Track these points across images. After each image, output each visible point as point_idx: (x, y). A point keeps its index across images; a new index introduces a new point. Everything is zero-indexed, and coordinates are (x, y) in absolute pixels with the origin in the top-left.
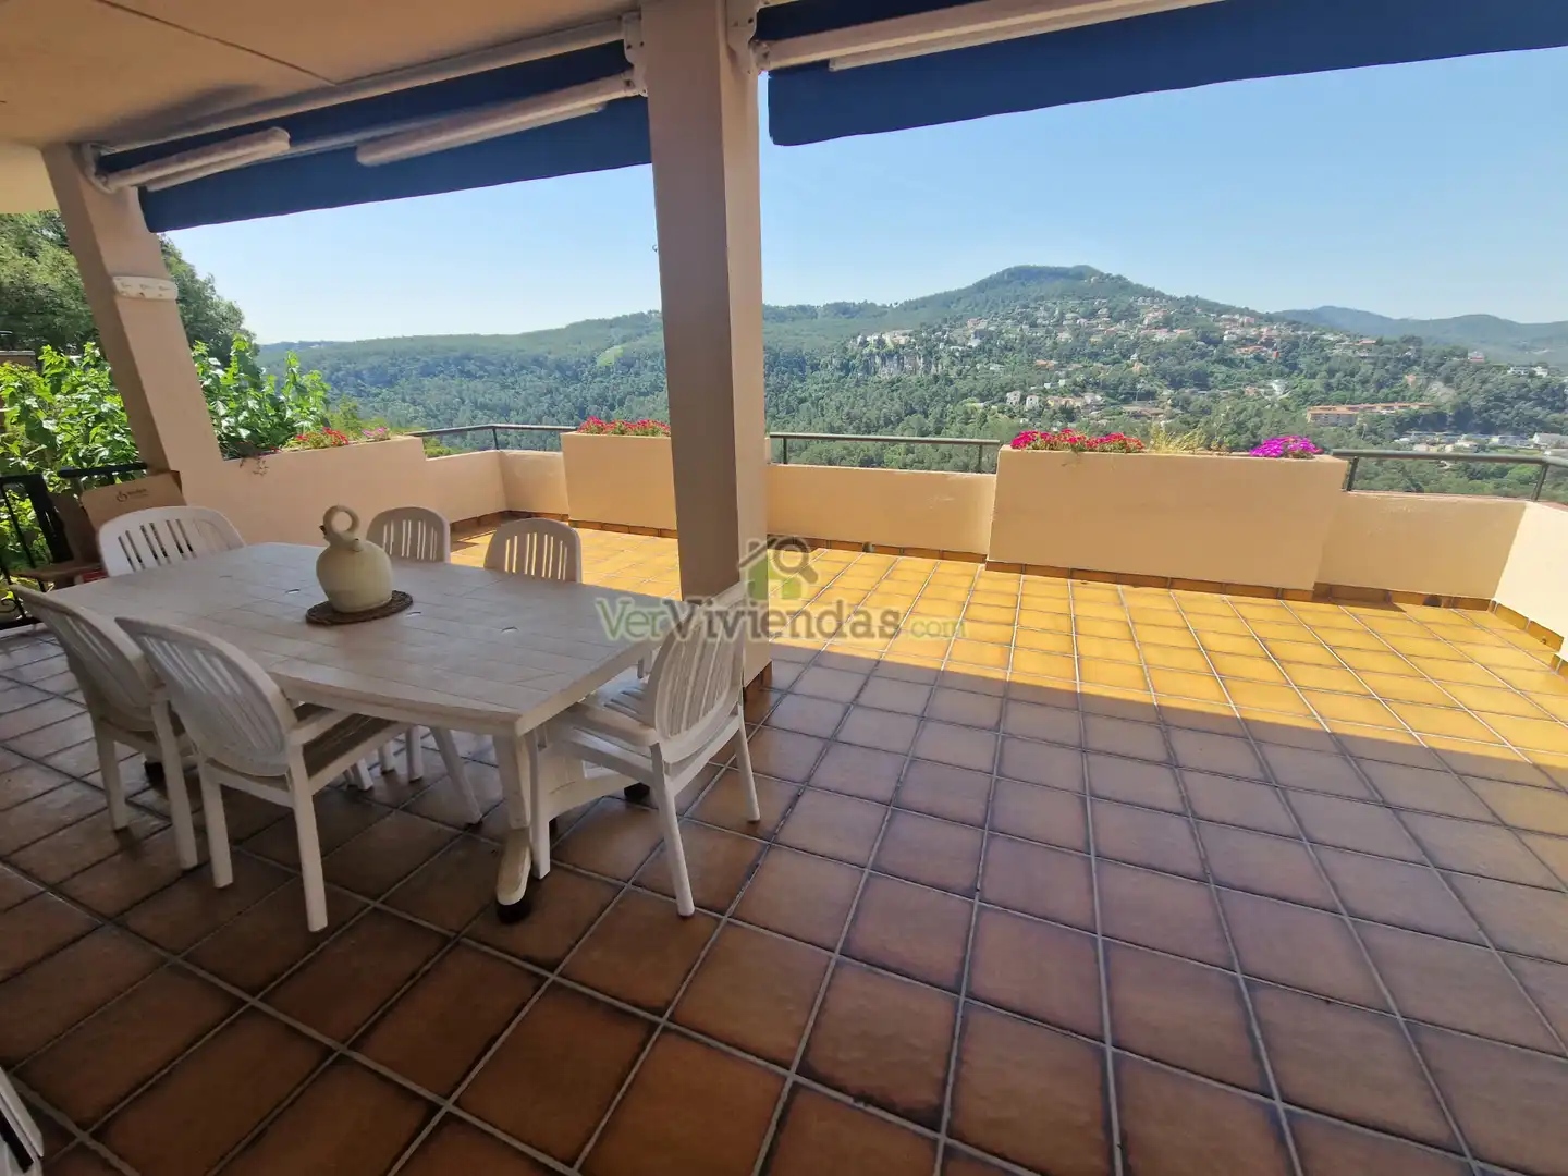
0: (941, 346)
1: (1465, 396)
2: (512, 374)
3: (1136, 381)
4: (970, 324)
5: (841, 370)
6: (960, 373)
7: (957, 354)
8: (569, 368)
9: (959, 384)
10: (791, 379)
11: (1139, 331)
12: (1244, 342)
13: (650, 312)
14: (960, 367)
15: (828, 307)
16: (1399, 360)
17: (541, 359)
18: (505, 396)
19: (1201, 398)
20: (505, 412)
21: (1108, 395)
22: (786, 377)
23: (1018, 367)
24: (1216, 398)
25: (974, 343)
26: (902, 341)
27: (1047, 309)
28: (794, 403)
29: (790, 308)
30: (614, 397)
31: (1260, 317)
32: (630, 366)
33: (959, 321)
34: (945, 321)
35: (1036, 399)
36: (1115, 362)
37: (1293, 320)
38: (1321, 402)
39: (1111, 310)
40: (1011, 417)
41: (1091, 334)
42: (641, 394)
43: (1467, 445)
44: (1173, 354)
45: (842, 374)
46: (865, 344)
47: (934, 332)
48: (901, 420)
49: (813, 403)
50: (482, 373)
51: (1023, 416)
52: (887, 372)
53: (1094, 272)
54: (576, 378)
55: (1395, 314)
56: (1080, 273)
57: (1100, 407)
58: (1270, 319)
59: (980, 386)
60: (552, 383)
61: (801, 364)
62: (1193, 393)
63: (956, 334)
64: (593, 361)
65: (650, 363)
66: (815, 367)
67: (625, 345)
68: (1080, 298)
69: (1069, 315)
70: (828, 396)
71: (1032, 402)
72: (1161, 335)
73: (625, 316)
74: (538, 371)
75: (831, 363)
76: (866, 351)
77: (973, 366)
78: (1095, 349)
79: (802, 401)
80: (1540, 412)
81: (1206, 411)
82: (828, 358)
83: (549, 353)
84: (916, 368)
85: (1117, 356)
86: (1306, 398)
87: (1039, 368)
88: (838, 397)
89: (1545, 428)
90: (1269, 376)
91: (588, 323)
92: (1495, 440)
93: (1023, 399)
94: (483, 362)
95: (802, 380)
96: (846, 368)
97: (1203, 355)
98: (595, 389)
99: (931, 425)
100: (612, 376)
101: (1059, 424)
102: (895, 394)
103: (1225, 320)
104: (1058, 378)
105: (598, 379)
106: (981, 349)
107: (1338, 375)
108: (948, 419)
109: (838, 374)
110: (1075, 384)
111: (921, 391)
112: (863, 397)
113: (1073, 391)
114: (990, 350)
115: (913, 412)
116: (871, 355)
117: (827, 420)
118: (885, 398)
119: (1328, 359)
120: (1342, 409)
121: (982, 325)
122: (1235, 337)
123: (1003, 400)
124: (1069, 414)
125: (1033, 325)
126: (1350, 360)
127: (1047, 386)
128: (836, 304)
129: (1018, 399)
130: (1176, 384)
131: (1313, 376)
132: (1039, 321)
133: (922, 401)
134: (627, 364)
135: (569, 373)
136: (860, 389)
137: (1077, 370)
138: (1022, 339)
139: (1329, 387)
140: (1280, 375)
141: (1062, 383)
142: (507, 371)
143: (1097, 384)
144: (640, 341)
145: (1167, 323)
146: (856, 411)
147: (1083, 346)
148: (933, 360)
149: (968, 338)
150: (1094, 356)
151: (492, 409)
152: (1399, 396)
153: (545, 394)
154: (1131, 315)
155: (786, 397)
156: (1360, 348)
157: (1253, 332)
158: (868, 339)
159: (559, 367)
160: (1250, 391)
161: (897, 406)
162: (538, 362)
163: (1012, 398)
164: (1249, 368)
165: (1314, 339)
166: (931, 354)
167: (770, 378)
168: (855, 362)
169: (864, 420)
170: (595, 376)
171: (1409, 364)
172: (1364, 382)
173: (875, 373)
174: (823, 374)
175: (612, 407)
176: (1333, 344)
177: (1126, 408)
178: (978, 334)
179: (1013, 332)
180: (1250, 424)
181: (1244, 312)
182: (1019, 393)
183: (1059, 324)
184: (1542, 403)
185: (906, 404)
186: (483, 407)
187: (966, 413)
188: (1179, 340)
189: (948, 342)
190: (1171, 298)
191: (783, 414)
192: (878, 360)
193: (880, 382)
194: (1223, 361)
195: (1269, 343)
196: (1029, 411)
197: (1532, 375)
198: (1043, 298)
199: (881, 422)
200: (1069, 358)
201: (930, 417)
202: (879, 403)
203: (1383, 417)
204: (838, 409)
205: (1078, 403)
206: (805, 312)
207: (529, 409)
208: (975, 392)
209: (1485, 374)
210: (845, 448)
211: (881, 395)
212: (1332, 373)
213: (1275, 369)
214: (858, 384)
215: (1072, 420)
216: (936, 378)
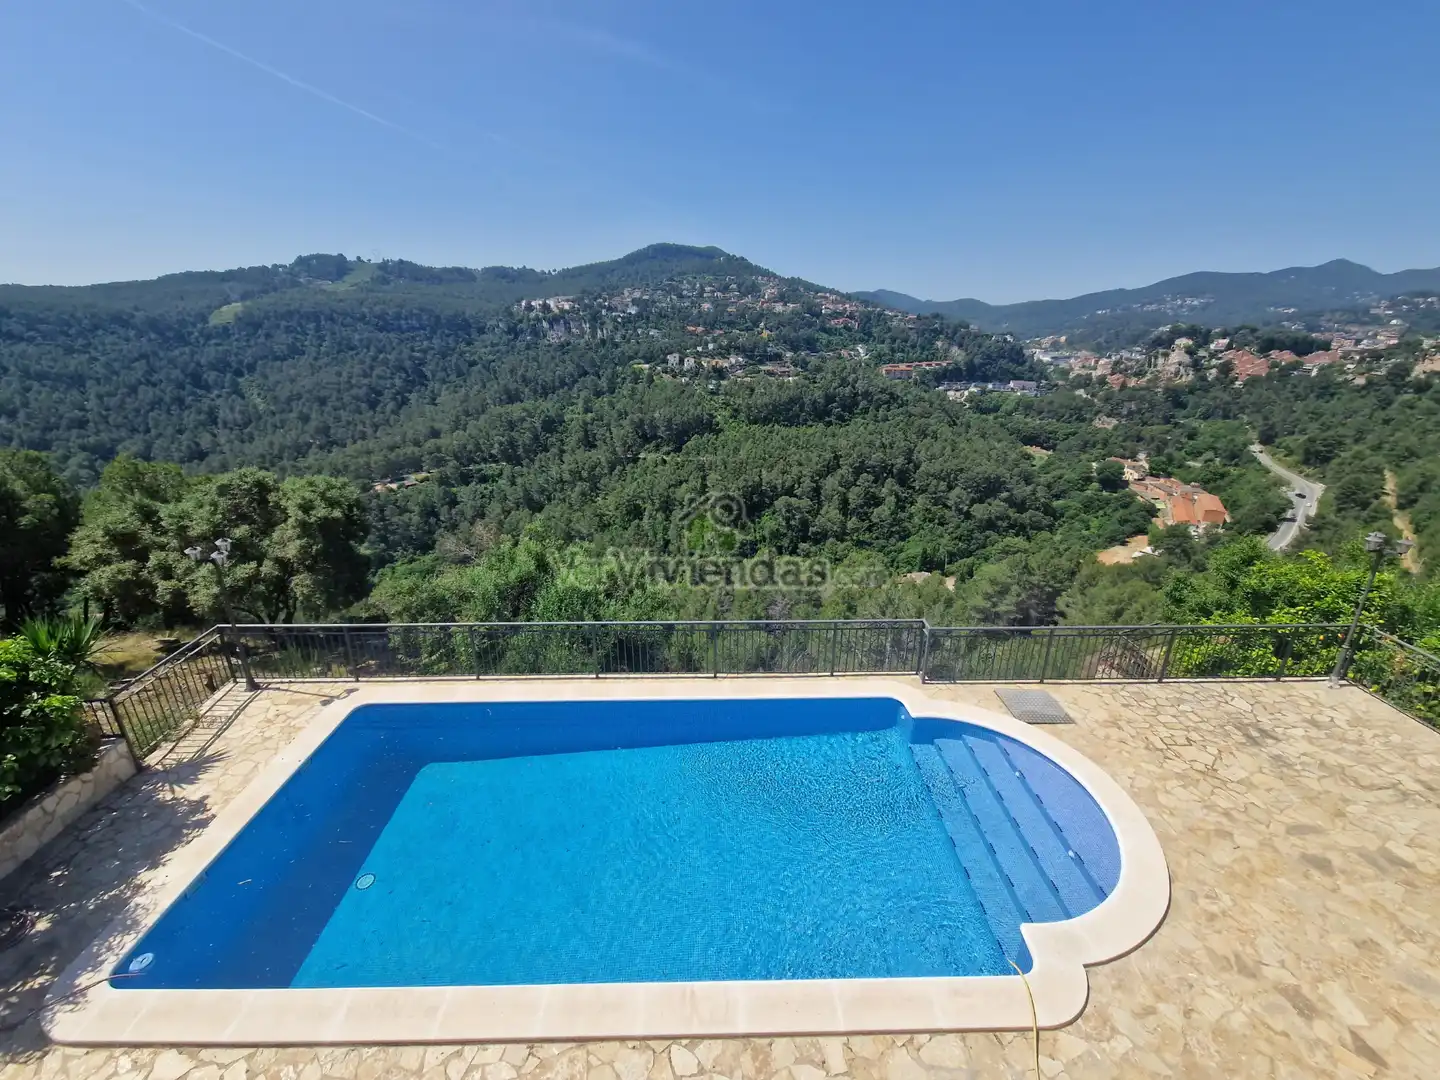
0: (604, 312)
1: (971, 356)
2: (80, 334)
3: (766, 345)
4: (626, 293)
5: (509, 332)
6: (624, 337)
7: (619, 320)
8: (170, 328)
9: (625, 347)
10: (457, 342)
11: (763, 303)
12: (836, 315)
13: (275, 266)
14: (624, 332)
15: (487, 271)
16: (932, 330)
17: (125, 317)
18: (74, 363)
19: (813, 360)
20: (78, 381)
21: (747, 356)
22: (451, 340)
23: (673, 333)
24: (824, 360)
25: (633, 310)
26: (567, 307)
27: (689, 283)
28: (464, 368)
29: (445, 270)
30: (240, 362)
31: (842, 295)
32: (258, 326)
33: (614, 290)
34: (604, 290)
35: (693, 360)
36: (748, 329)
37: (864, 299)
38: (890, 361)
39: (739, 286)
40: (674, 377)
41: (727, 306)
42: (276, 358)
43: (975, 390)
44: (789, 324)
45: (511, 337)
46: (530, 308)
47: (595, 299)
48: (576, 381)
49: (484, 367)
50: (31, 333)
51: (684, 376)
52: (556, 336)
53: (722, 253)
54: (182, 339)
55: (922, 296)
56: (710, 254)
57: (742, 367)
58: (848, 297)
59: (644, 348)
60: (145, 345)
61: (466, 326)
62: (807, 355)
63: (616, 301)
64: (204, 319)
65: (283, 323)
66: (481, 331)
67: (248, 303)
68: (714, 274)
69: (708, 289)
70: (499, 359)
71: (689, 363)
72: (779, 308)
73: (241, 270)
74: (122, 331)
75: (498, 326)
76: (533, 315)
77: (635, 330)
78: (732, 318)
79: (472, 364)
80: (1012, 366)
81: (819, 369)
82: (494, 322)
83: (136, 309)
84: (583, 333)
85: (749, 324)
86: (879, 359)
87: (692, 333)
88: (511, 360)
89: (1017, 378)
90: (855, 342)
91: (189, 276)
92: (990, 386)
93: (681, 361)
94: (32, 323)
95: (469, 344)
96: (514, 331)
97: (810, 325)
98: (210, 353)
99: (605, 385)
100: (233, 338)
101: (714, 382)
102: (566, 357)
103: (821, 297)
104: (707, 344)
105: (213, 341)
106: (639, 315)
107: (898, 341)
108: (619, 380)
109: (505, 338)
110: (721, 347)
111: (591, 354)
112: (535, 359)
113: (720, 354)
114: (648, 318)
115: (586, 373)
116: (538, 319)
117: (502, 382)
118: (557, 360)
119: (889, 330)
120: (903, 366)
121: (637, 294)
122: (829, 312)
123: (665, 361)
124: (720, 373)
125: (681, 296)
126: (903, 331)
127: (700, 349)
128: (494, 269)
129: (677, 359)
130: (795, 349)
131: (883, 342)
132: (685, 292)
133: (593, 364)
134: (251, 324)
135: (170, 334)
136: (530, 352)
137: (721, 335)
138: (673, 308)
139: (893, 351)
140: (862, 341)
141: (711, 346)
142: (72, 331)
143: (738, 348)
144: (267, 300)
145: (782, 298)
146: (529, 375)
147: (722, 314)
148: (598, 325)
149: (627, 306)
150: (731, 324)
151: (58, 378)
152: (933, 357)
153: (137, 360)
154: (754, 290)
155: (454, 361)
156: (908, 321)
157: (840, 308)
158: (533, 303)
159: (153, 325)
160: (844, 353)
161: (571, 368)
162: (122, 321)
163: (673, 359)
164: (841, 335)
165: (880, 315)
166: (595, 320)
167: (434, 341)
168: (523, 326)
169: (540, 382)
170: (209, 337)
171: (937, 333)
172: (913, 347)
173: (545, 336)
174: (488, 337)
175: (238, 373)
176: (892, 317)
177: (762, 368)
178: (635, 302)
179: (665, 302)
180: (850, 380)
181: (832, 292)
182: (677, 355)
183: (701, 295)
184: (1012, 360)
185: (578, 365)
186: (41, 377)
187: (634, 372)
188: (792, 312)
189: (610, 309)
190: (782, 279)
191: (453, 377)
192: (545, 324)
193: (550, 345)
194: (824, 330)
195: (851, 317)
196: (688, 371)
197: (1005, 340)
198: (685, 274)
199: (557, 384)
200: (713, 327)
201: (603, 379)
202: (553, 365)
203: (928, 372)
204: (512, 371)
205: (726, 365)
206: (462, 275)
207: (115, 378)
208: (640, 355)
209: (979, 340)
210: (524, 410)
211: (553, 358)
212: (894, 340)
213: (858, 336)
214: (528, 347)
215: (723, 378)
216: (603, 342)
